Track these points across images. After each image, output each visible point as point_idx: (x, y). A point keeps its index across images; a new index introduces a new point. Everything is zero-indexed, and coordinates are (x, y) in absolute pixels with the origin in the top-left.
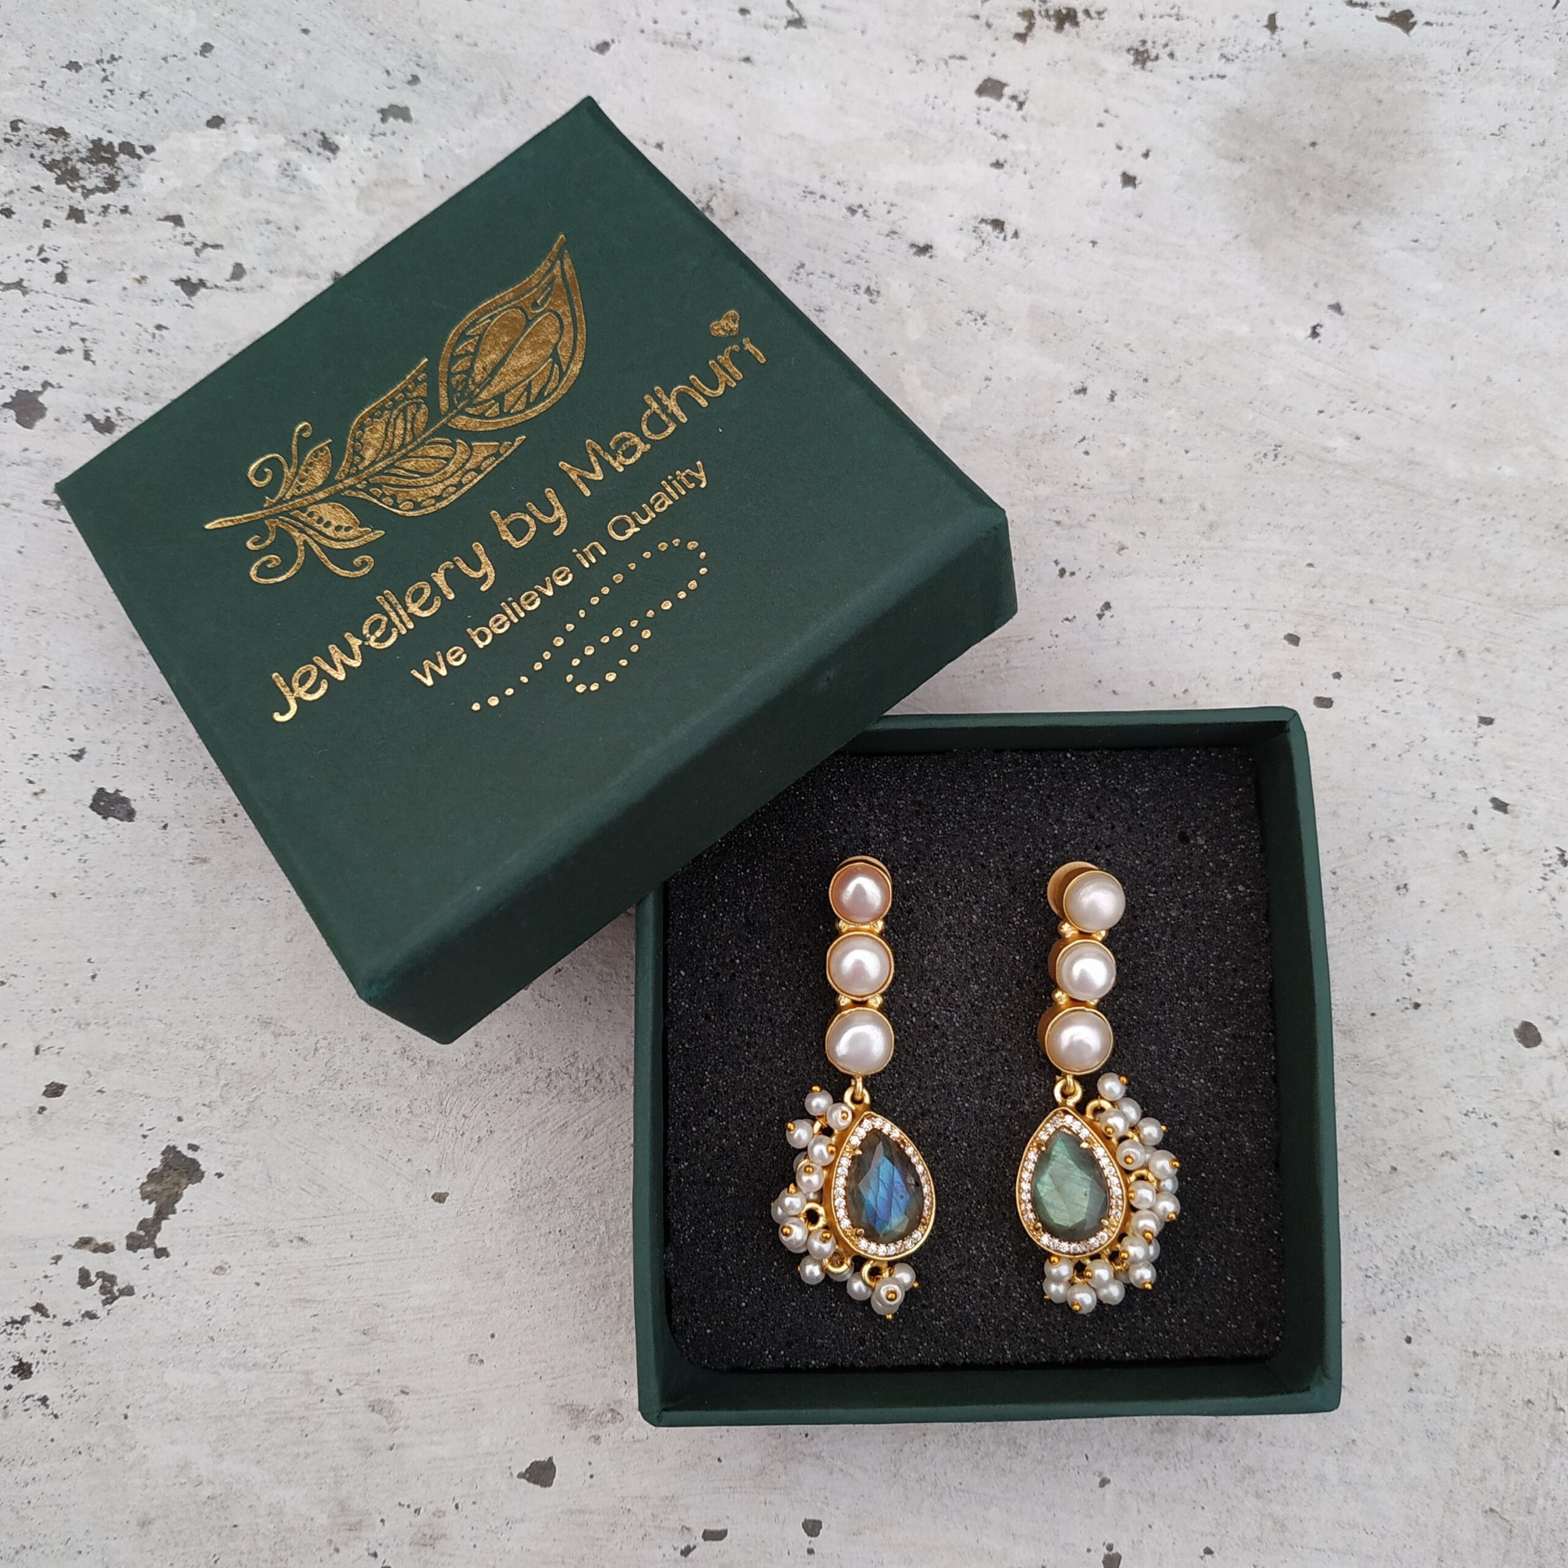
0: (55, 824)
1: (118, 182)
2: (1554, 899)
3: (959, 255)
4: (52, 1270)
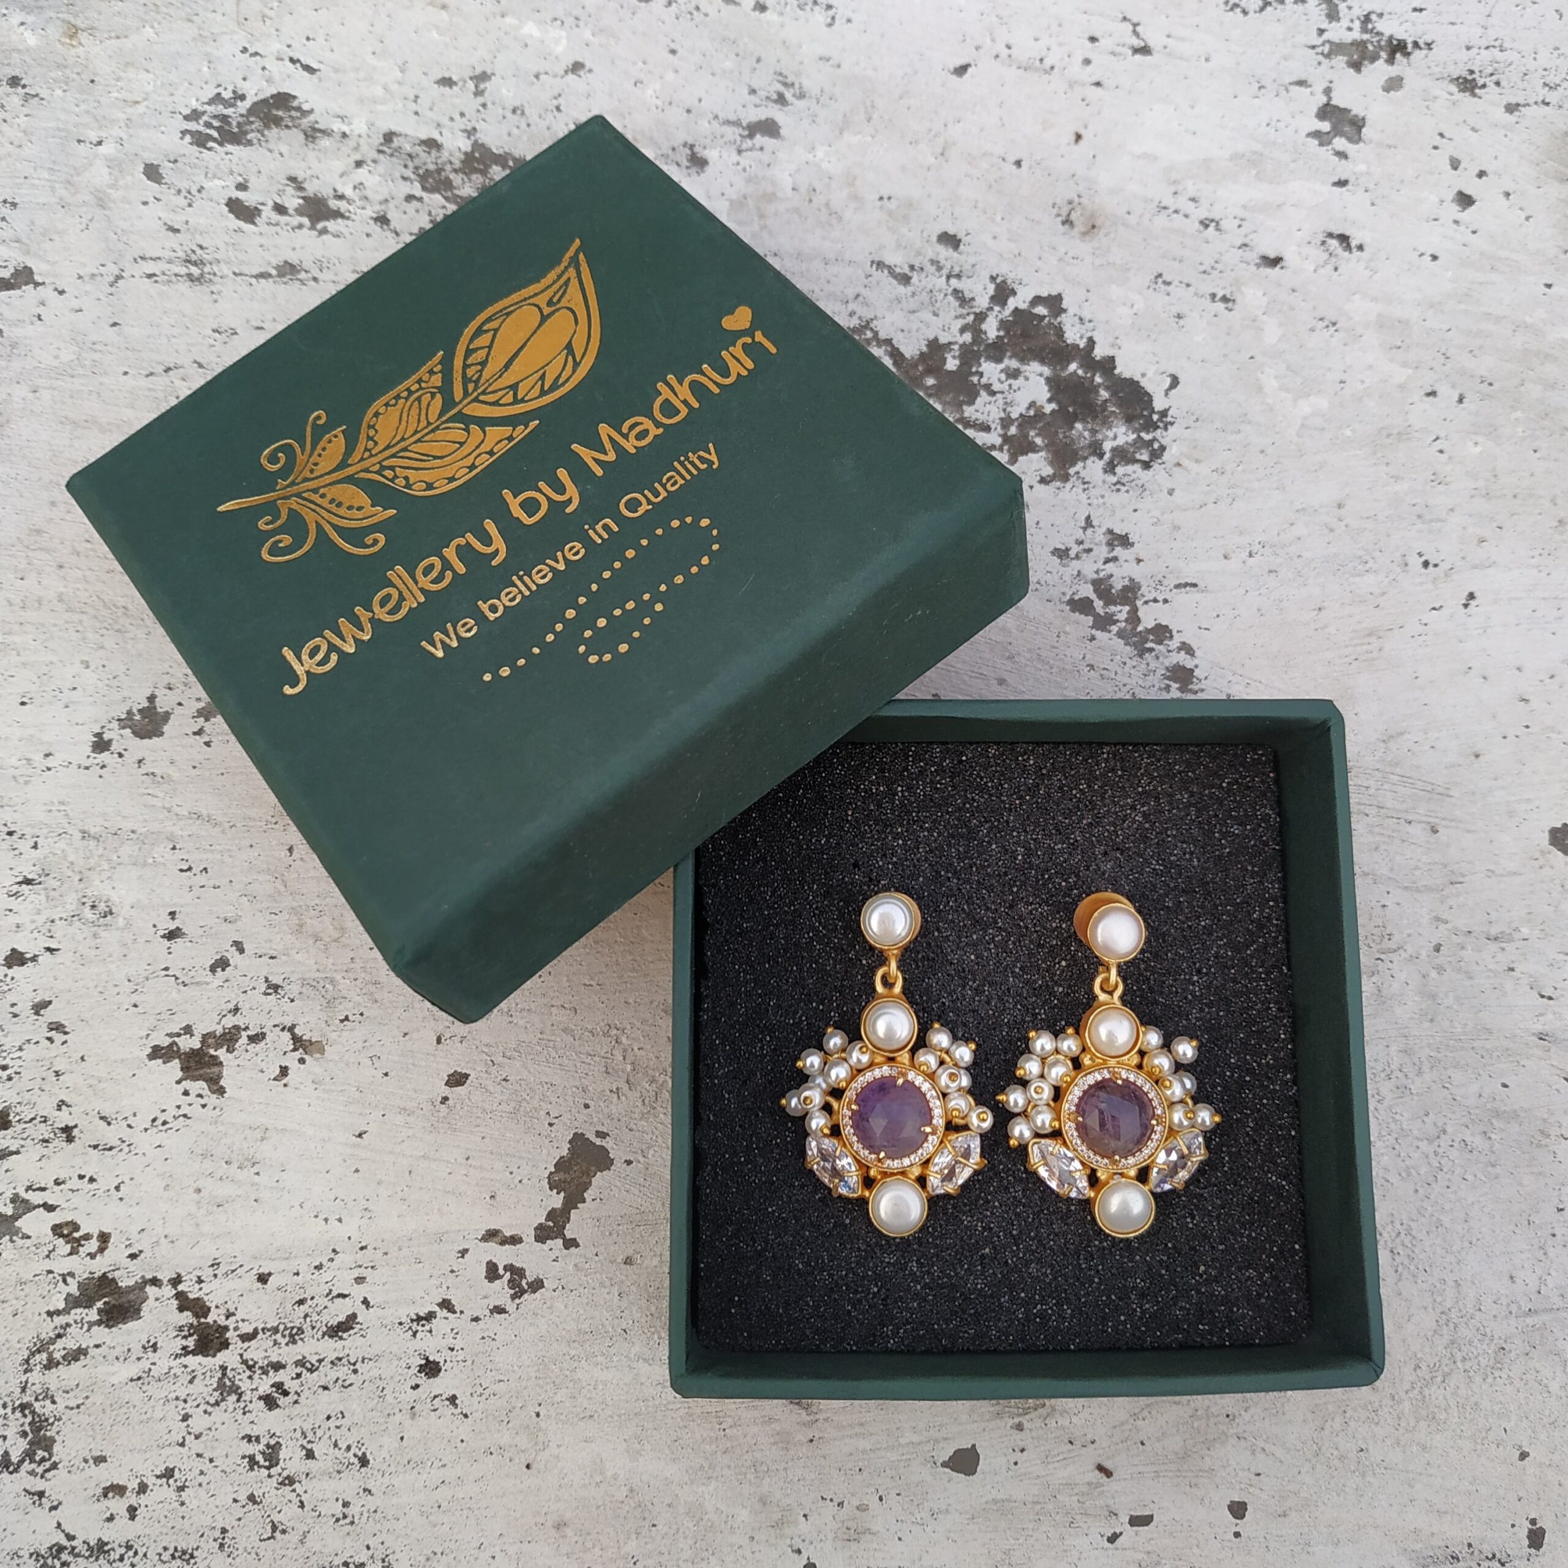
3: (1309, 266)
4: (458, 1264)
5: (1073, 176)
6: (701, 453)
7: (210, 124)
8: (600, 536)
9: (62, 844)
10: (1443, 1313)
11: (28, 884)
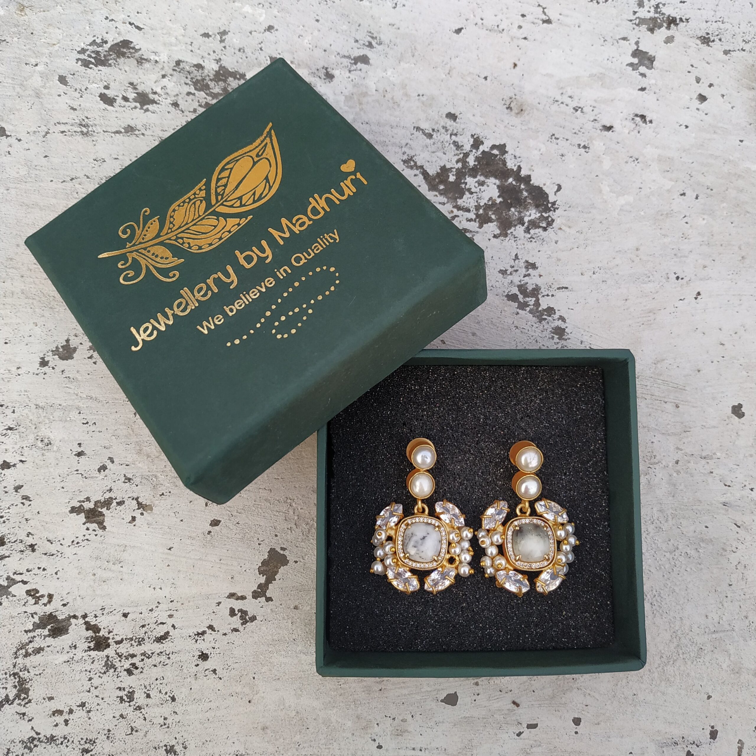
3: (626, 131)
4: (216, 609)
5: (513, 84)
6: (331, 234)
7: (91, 55)
8: (282, 275)
9: (26, 411)
10: (674, 632)
11: (10, 430)
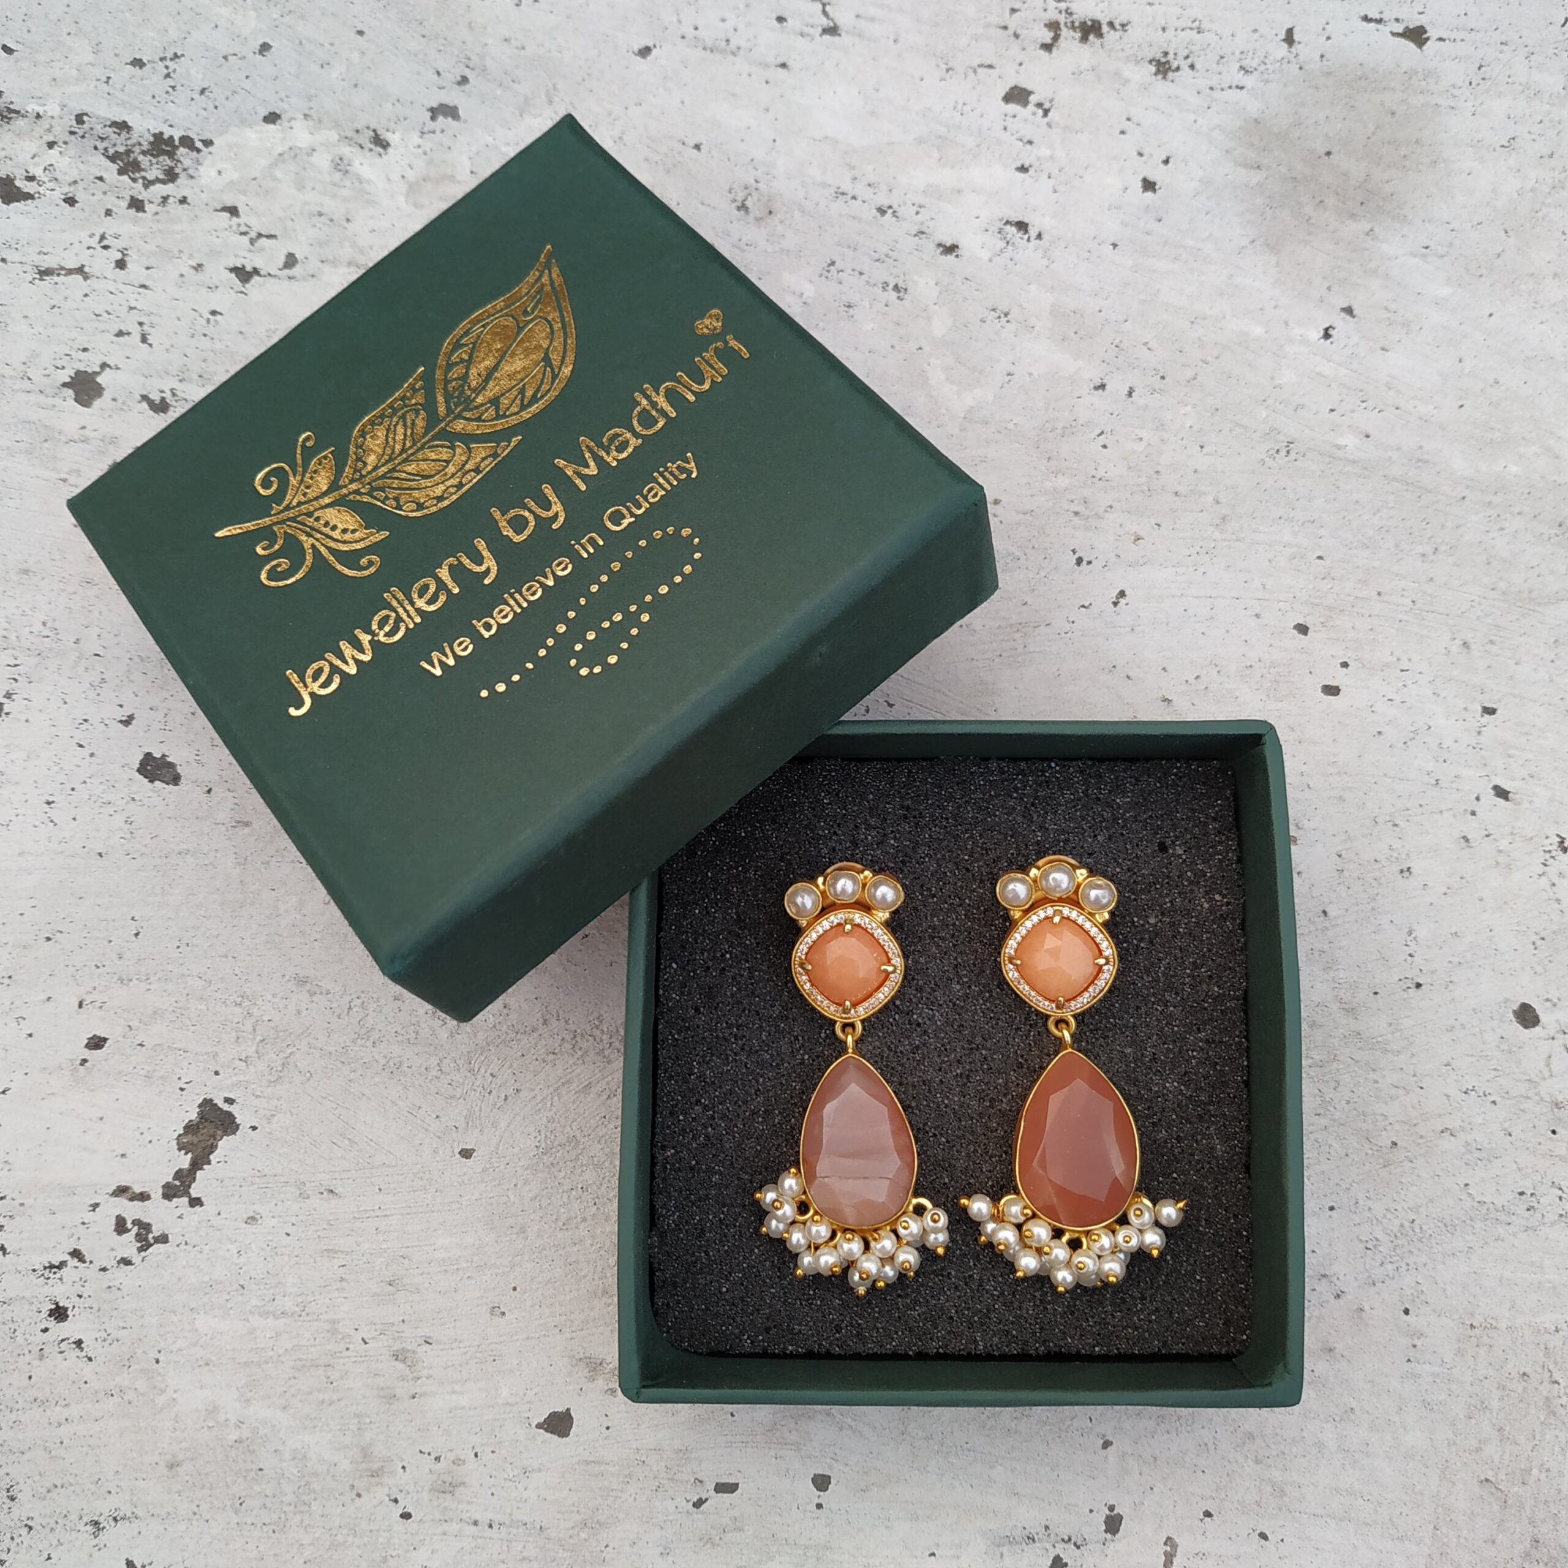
0: (102, 787)
1: (177, 174)
2: (1554, 885)
3: (985, 255)
4: (89, 1217)
5: (752, 160)
